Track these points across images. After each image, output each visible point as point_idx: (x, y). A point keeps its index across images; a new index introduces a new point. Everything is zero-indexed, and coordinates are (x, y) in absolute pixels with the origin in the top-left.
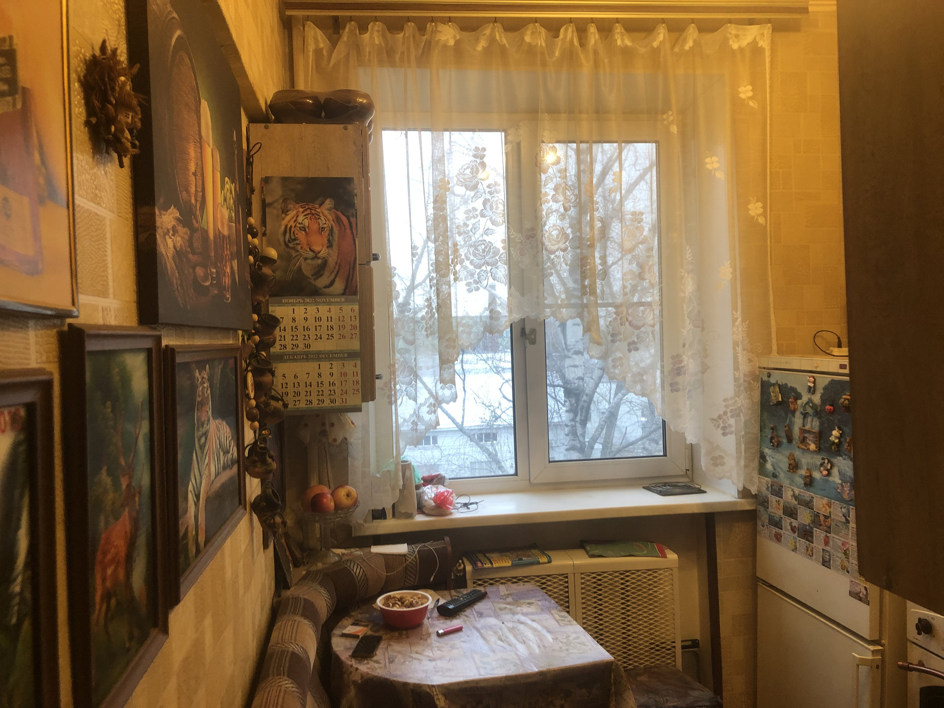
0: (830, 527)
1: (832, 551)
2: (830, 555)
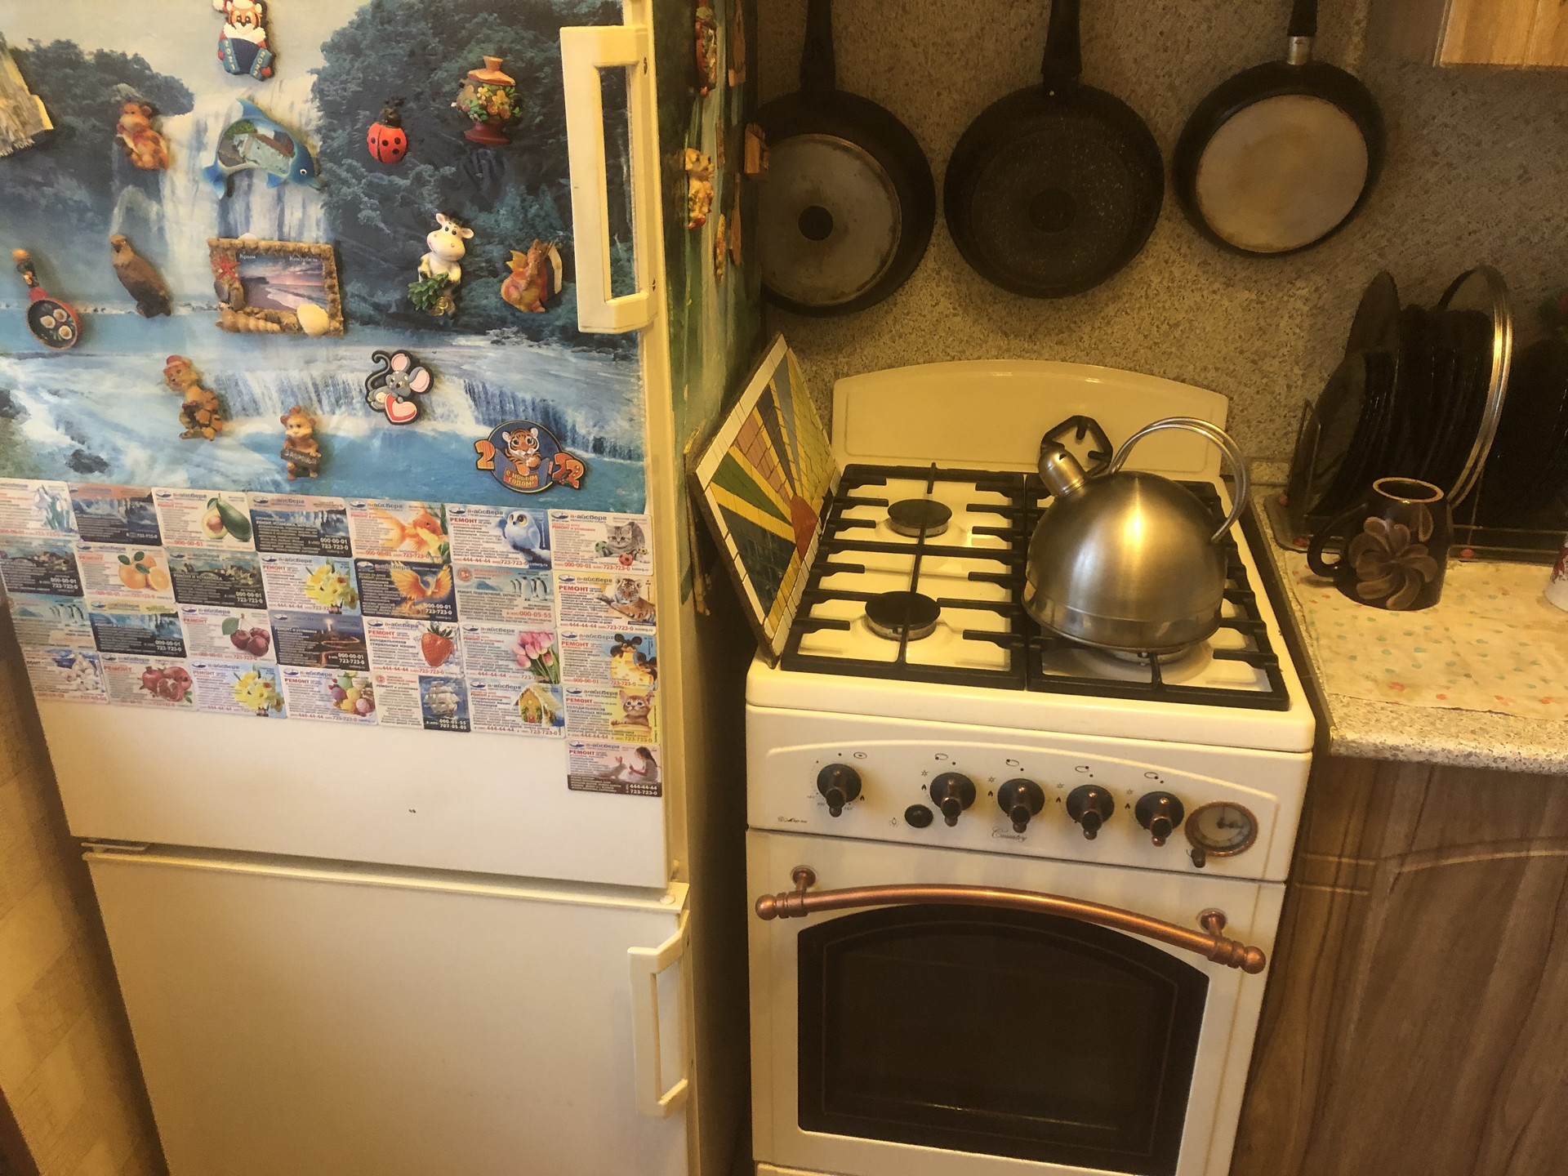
0: (451, 600)
1: (470, 677)
2: (461, 691)
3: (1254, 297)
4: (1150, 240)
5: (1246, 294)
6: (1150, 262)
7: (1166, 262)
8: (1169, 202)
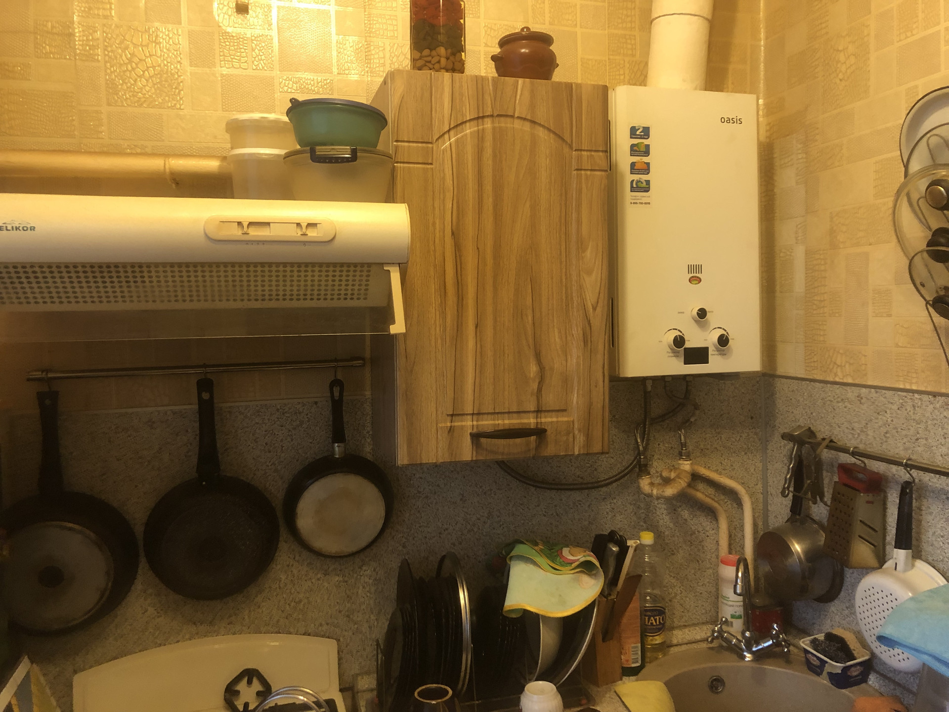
3: (341, 579)
4: (276, 555)
5: (337, 578)
6: (279, 567)
7: (288, 566)
8: (284, 533)
